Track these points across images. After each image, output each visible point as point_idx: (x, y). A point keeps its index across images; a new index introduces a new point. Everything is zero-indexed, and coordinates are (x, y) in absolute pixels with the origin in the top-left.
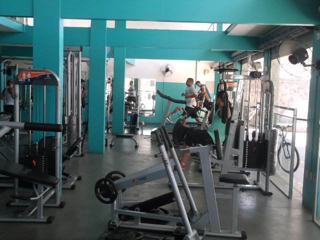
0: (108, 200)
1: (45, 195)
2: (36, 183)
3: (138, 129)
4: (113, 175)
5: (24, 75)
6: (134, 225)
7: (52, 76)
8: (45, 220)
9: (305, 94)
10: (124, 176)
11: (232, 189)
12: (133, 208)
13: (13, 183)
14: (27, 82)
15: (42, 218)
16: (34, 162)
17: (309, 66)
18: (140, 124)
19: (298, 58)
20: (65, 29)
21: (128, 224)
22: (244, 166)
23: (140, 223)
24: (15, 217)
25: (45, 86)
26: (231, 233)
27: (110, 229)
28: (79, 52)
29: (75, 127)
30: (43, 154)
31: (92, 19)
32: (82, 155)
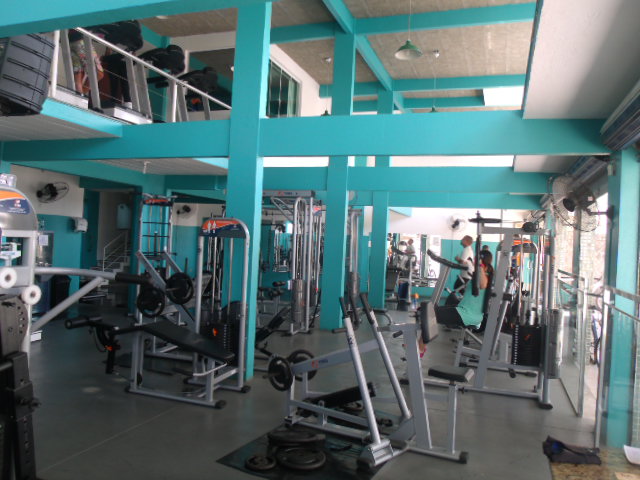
0: (282, 385)
1: (217, 374)
2: (205, 357)
3: (409, 304)
4: (299, 355)
5: (209, 225)
6: (316, 424)
7: (239, 226)
8: (213, 404)
9: (598, 257)
10: (312, 357)
11: (447, 388)
12: (315, 401)
13: (193, 356)
14: (212, 234)
15: (211, 401)
16: (214, 332)
17: (602, 213)
18: (413, 297)
19: (576, 202)
20: (266, 169)
21: (310, 421)
22: (512, 362)
23: (325, 422)
24: (184, 396)
25: (232, 240)
26: (445, 451)
27: (287, 426)
28: (309, 198)
29: (300, 295)
30: (225, 322)
31: (330, 156)
32: (309, 332)
